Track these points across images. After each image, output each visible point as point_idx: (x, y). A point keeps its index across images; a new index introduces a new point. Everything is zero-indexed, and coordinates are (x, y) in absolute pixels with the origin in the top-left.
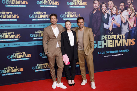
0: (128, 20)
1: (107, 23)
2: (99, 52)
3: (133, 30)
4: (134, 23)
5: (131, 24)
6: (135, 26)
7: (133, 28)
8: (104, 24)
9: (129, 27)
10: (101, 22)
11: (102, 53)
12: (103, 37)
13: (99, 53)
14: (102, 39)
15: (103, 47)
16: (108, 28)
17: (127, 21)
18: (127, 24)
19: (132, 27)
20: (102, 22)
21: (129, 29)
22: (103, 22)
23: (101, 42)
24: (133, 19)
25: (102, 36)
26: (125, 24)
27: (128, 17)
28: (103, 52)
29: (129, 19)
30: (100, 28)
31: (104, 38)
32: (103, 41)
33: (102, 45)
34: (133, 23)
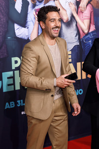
0: (75, 15)
1: (24, 24)
2: (7, 104)
4: (90, 22)
5: (84, 23)
6: (93, 28)
7: (88, 33)
8: (16, 26)
9: (78, 33)
10: (7, 22)
11: (16, 103)
12: (16, 62)
13: (7, 106)
14: (13, 68)
15: (18, 87)
16: (26, 38)
17: (73, 17)
18: (74, 24)
19: (86, 31)
20: (10, 22)
21: (79, 38)
22: (14, 22)
23: (10, 74)
24: (87, 12)
25: (14, 59)
26: (68, 24)
27: (74, 7)
28: (19, 101)
29: (77, 13)
30: (5, 37)
31: (17, 65)
32: (17, 72)
33: (14, 84)
34: (87, 22)
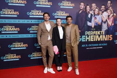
0: (107, 20)
1: (90, 22)
3: (111, 28)
4: (112, 22)
5: (110, 23)
7: (111, 26)
10: (85, 21)
11: (85, 45)
12: (87, 33)
13: (83, 46)
14: (86, 35)
15: (86, 41)
16: (91, 26)
17: (106, 20)
18: (107, 23)
19: (110, 25)
20: (86, 21)
21: (108, 27)
22: (87, 21)
24: (112, 19)
25: (86, 32)
26: (105, 22)
27: (107, 17)
28: (86, 45)
29: (108, 19)
30: (84, 25)
34: (111, 22)
